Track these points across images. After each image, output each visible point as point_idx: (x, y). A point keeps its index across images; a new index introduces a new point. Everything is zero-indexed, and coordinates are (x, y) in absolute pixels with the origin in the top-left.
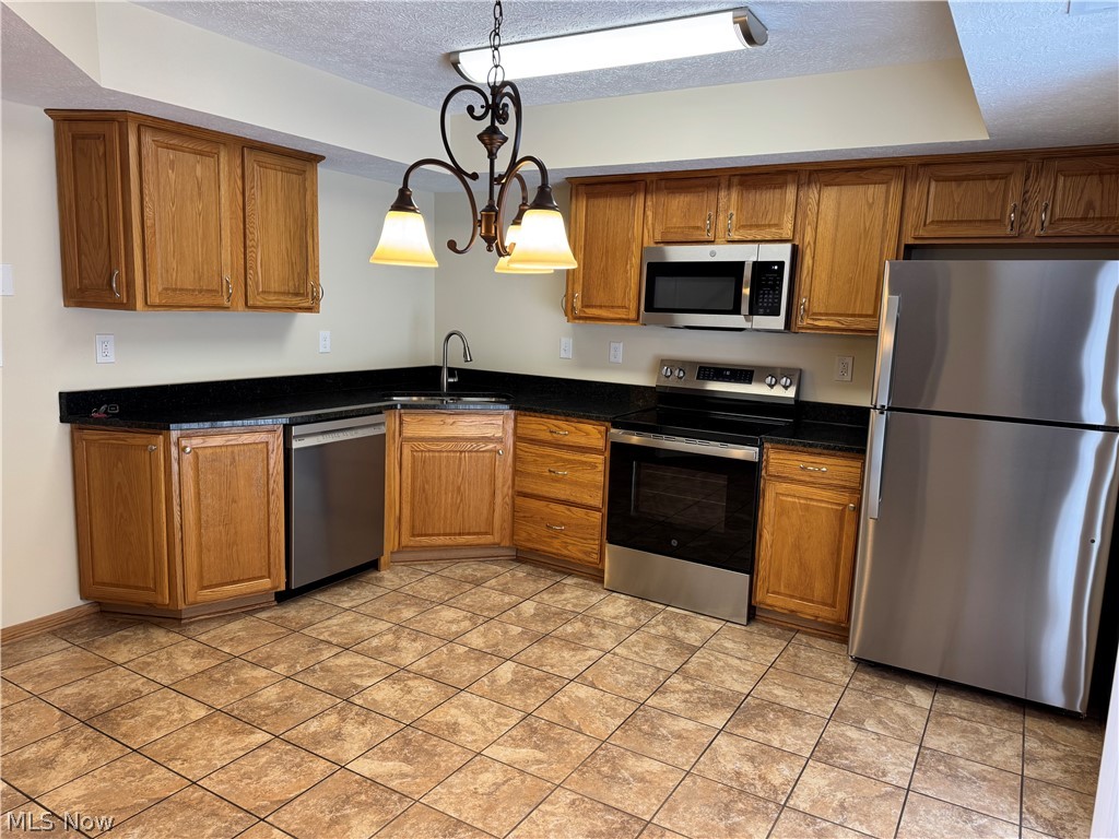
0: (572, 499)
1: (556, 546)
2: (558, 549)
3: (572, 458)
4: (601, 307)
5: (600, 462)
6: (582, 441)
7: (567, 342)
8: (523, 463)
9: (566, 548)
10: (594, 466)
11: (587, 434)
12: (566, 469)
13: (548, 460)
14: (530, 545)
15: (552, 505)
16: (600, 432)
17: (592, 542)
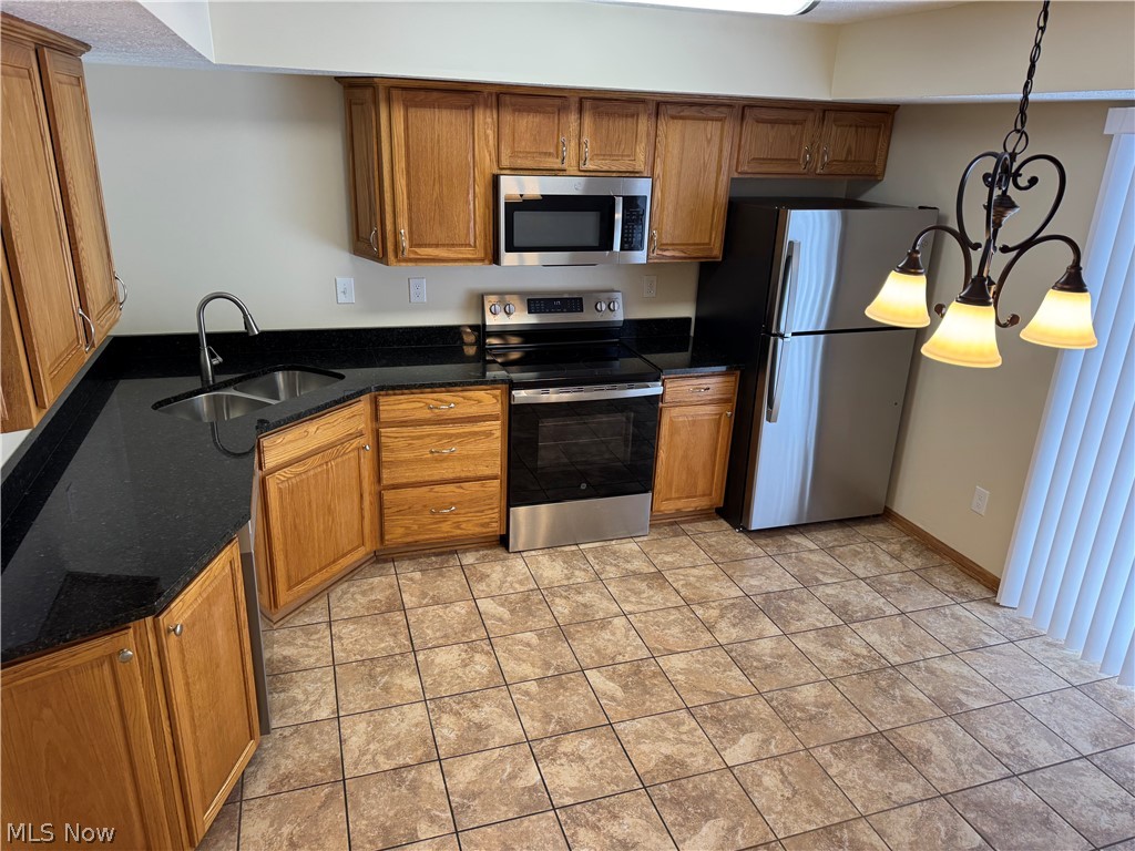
0: (463, 475)
1: (446, 529)
2: (447, 532)
3: (462, 431)
4: (437, 246)
5: (497, 428)
6: (474, 410)
7: (347, 282)
8: (392, 451)
9: (459, 527)
10: (489, 434)
11: (479, 402)
12: (454, 445)
13: (427, 440)
14: (409, 539)
15: (437, 488)
16: (495, 397)
17: (490, 512)
